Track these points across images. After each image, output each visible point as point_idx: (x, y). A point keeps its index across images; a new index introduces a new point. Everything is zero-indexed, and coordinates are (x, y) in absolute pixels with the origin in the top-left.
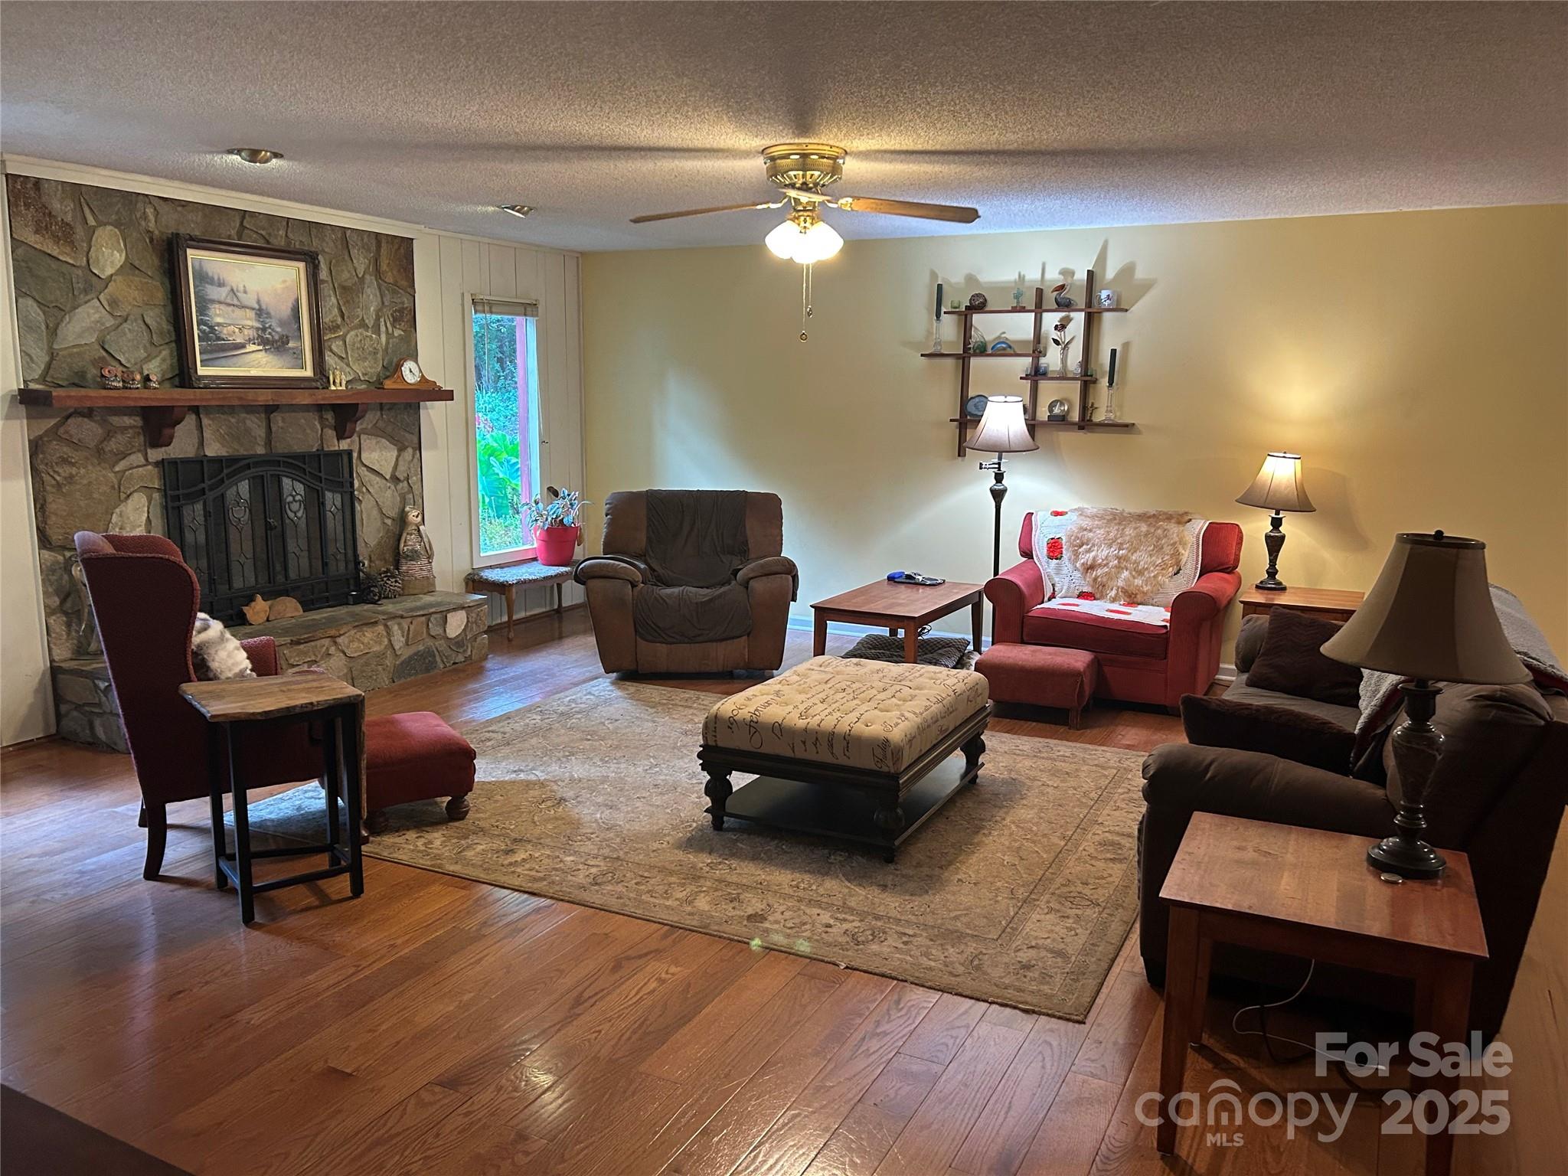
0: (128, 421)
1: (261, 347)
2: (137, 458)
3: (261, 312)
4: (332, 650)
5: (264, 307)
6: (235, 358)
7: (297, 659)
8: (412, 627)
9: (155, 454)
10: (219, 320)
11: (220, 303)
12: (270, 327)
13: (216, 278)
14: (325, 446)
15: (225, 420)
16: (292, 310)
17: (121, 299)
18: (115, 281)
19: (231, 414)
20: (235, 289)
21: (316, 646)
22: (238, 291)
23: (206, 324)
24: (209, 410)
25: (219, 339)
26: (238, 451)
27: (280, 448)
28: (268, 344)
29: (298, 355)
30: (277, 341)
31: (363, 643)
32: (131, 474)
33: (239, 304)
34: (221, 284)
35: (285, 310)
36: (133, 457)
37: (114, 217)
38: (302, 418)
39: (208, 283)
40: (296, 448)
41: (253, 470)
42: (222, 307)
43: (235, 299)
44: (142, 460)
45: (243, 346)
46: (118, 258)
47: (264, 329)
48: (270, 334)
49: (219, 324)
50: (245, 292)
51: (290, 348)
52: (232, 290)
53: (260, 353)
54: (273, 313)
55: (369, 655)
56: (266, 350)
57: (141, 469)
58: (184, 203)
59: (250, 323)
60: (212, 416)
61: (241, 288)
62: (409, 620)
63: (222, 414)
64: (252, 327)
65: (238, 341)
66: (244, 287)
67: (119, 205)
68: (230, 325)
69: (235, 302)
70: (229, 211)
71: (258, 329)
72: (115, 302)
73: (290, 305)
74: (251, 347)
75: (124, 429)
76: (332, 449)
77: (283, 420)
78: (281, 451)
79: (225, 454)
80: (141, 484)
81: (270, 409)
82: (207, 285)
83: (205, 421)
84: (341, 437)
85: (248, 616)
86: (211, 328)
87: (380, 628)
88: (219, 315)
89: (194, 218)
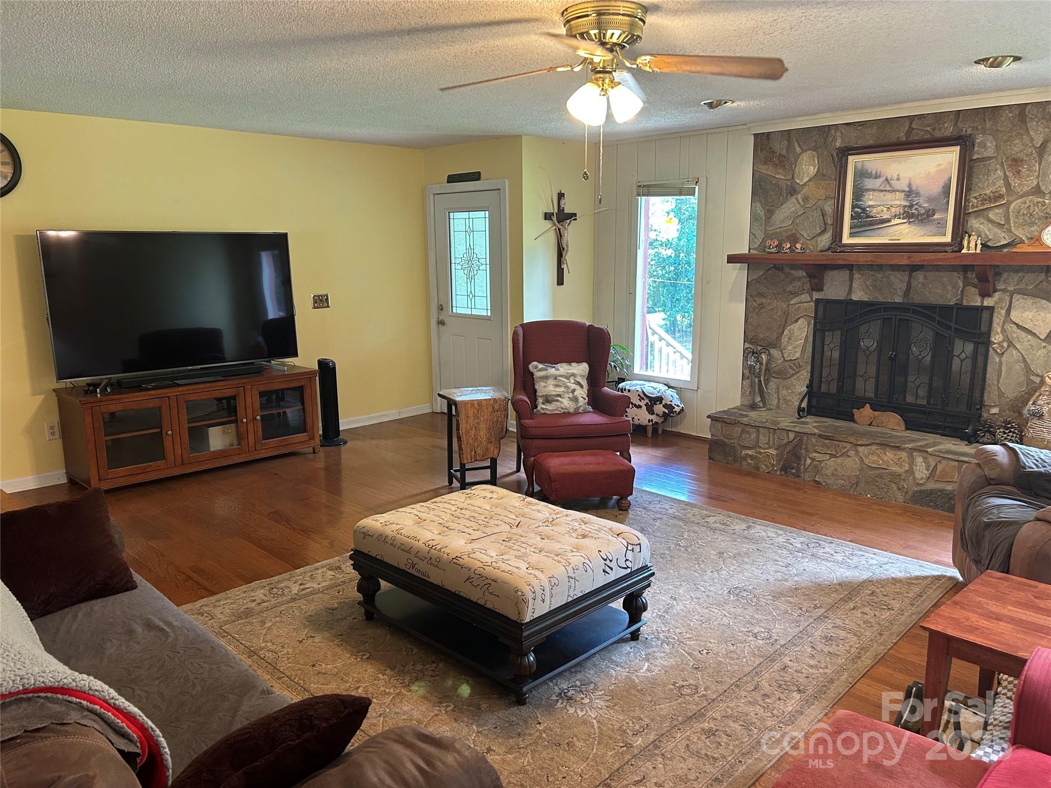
0: (801, 273)
1: (905, 221)
2: (805, 297)
3: (910, 193)
4: (852, 453)
5: (914, 188)
6: (880, 230)
7: (821, 448)
8: (940, 467)
9: (816, 295)
10: (871, 203)
11: (874, 190)
12: (917, 204)
13: (874, 173)
14: (964, 301)
15: (873, 275)
16: (943, 187)
17: (810, 196)
18: (808, 185)
19: (878, 271)
20: (889, 178)
21: (839, 445)
22: (891, 180)
23: (859, 207)
24: (860, 267)
25: (868, 217)
26: (877, 298)
27: (917, 299)
28: (912, 218)
29: (942, 224)
30: (922, 215)
31: (882, 460)
32: (800, 306)
33: (891, 189)
34: (877, 177)
35: (936, 188)
36: (803, 296)
37: (813, 144)
38: (945, 276)
39: (866, 177)
40: (932, 300)
41: (882, 313)
42: (876, 193)
43: (888, 186)
44: (809, 298)
45: (889, 221)
46: (812, 170)
47: (911, 206)
48: (916, 209)
49: (870, 206)
50: (898, 179)
51: (935, 220)
52: (887, 179)
53: (905, 225)
54: (921, 192)
55: (886, 471)
56: (910, 223)
57: (806, 304)
58: (863, 123)
59: (898, 203)
60: (862, 272)
61: (895, 177)
62: (938, 459)
63: (871, 271)
64: (900, 205)
65: (885, 217)
66: (898, 175)
67: (817, 136)
68: (879, 206)
69: (888, 188)
70: (900, 119)
71: (905, 206)
72: (806, 198)
73: (942, 184)
74: (897, 221)
75: (799, 279)
76: (972, 304)
77: (925, 278)
78: (916, 302)
79: (866, 299)
80: (805, 314)
81: (914, 268)
82: (865, 179)
83: (856, 276)
84: (985, 294)
85: (855, 416)
86: (864, 210)
87: (904, 455)
88: (871, 200)
89: (870, 132)
